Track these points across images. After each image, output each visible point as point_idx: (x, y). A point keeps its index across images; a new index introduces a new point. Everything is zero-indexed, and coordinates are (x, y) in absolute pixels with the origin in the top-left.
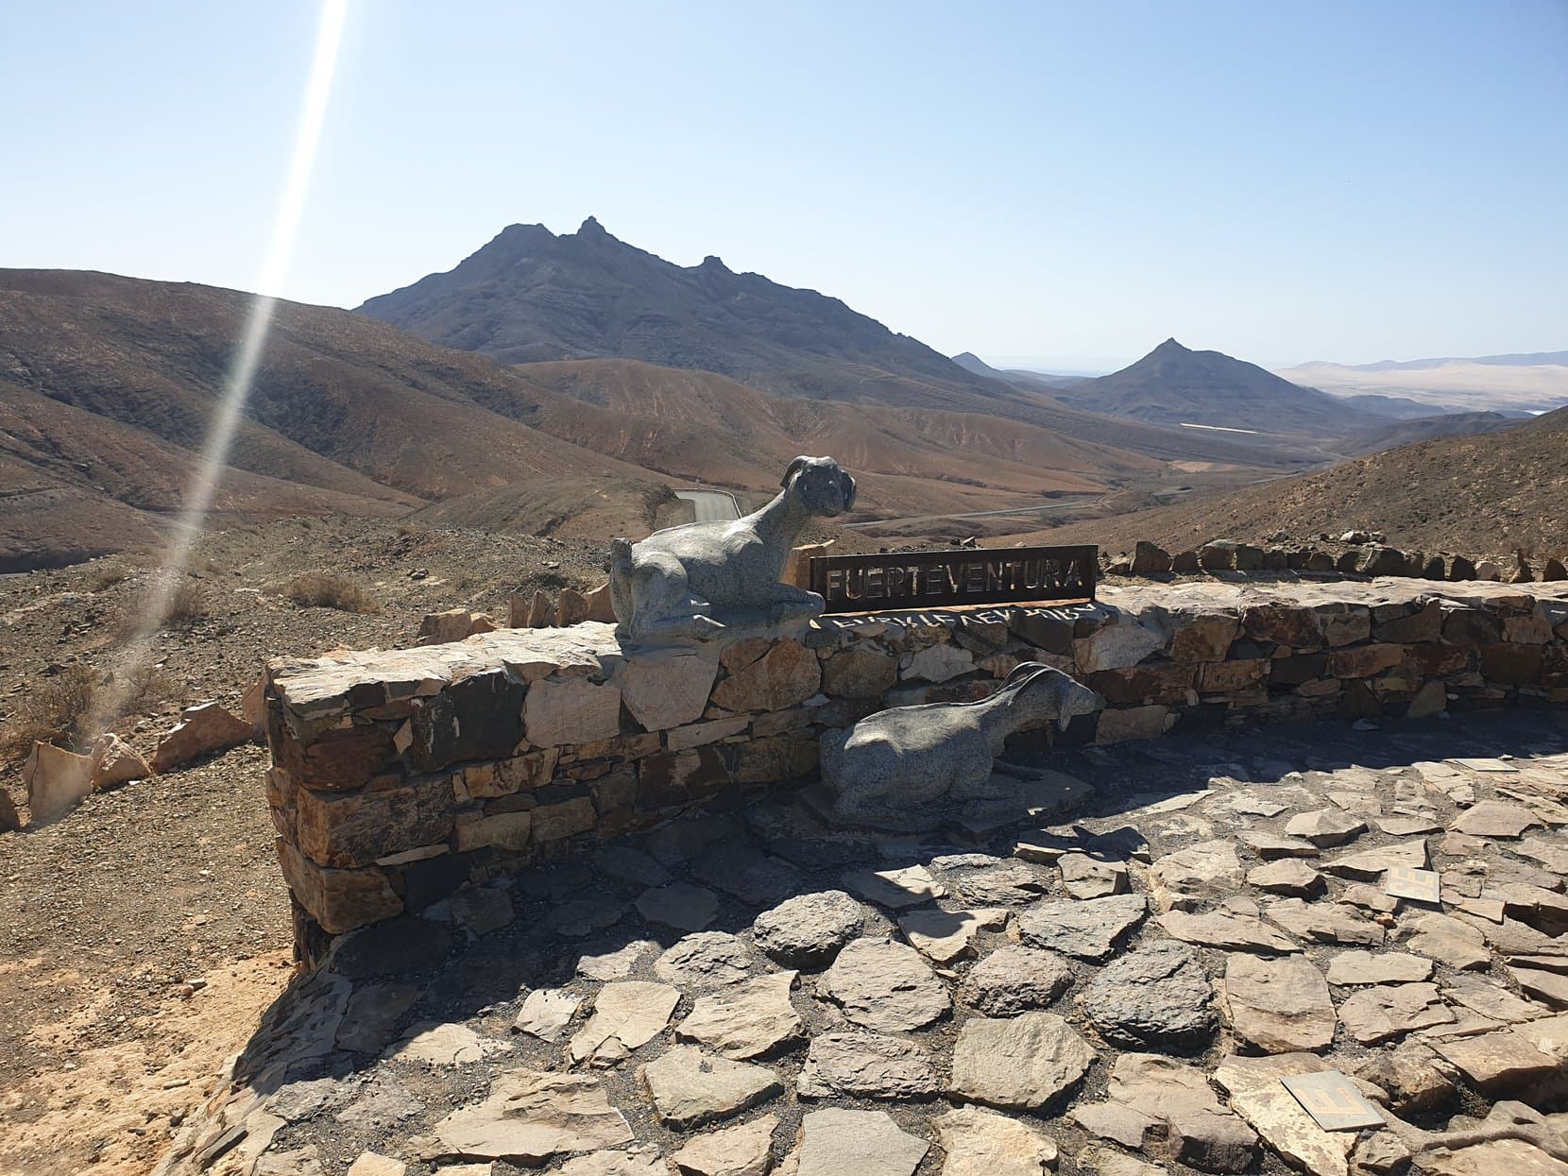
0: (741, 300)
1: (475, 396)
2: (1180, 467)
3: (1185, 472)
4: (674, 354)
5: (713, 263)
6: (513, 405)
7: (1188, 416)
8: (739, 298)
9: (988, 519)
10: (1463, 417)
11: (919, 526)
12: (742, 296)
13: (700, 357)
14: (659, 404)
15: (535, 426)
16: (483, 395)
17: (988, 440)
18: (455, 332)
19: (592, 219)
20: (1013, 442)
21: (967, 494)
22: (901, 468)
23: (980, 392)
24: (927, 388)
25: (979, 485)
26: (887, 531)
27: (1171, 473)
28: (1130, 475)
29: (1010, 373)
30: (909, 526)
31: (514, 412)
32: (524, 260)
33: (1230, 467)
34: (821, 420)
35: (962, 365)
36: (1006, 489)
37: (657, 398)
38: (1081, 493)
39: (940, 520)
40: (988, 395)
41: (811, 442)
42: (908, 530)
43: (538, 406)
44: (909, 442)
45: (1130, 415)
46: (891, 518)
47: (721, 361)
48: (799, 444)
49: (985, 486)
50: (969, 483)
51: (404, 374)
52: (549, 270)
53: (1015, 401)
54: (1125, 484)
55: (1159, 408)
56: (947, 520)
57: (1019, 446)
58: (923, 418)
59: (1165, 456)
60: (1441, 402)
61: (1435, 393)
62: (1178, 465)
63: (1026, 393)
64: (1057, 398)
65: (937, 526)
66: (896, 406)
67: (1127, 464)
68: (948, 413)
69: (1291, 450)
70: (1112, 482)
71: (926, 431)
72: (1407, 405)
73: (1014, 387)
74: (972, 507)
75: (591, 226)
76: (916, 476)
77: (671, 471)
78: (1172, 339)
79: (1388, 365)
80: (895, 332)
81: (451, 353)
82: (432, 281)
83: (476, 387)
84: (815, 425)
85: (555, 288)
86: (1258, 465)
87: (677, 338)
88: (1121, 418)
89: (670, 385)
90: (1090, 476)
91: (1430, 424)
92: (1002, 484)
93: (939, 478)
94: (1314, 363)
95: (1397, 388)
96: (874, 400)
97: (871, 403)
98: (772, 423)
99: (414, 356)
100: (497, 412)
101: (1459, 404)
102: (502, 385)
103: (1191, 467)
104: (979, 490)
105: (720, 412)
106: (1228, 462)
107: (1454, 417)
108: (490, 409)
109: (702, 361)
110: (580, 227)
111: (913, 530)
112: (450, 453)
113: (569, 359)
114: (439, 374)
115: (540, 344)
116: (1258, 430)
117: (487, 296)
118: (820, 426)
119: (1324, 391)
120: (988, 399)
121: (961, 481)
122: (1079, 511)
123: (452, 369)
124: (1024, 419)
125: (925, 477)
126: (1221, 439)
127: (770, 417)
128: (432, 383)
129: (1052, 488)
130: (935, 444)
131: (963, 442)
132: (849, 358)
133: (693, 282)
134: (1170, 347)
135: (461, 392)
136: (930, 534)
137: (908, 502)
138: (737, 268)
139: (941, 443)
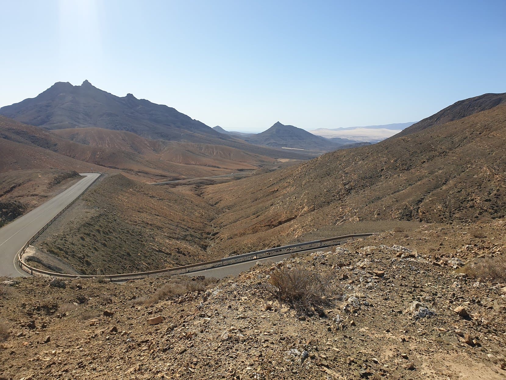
0: (140, 108)
1: (32, 141)
2: (280, 160)
3: (282, 162)
4: (116, 126)
5: (130, 96)
6: (47, 144)
7: (284, 145)
8: (139, 107)
9: (217, 178)
10: (360, 144)
11: (193, 181)
12: (141, 106)
13: (125, 126)
14: (108, 142)
15: (56, 151)
16: (35, 140)
17: (222, 153)
18: (35, 119)
19: (87, 81)
20: (230, 154)
21: (213, 170)
22: (193, 163)
23: (221, 138)
24: (203, 137)
25: (218, 167)
26: (182, 183)
27: (278, 162)
28: (265, 163)
29: (231, 132)
30: (189, 182)
31: (47, 146)
32: (61, 94)
33: (295, 160)
34: (166, 147)
35: (216, 130)
36: (226, 169)
37: (107, 140)
38: (249, 169)
39: (200, 179)
40: (223, 139)
41: (163, 154)
42: (189, 183)
43: (57, 144)
44: (196, 154)
45: (267, 145)
46: (184, 179)
47: (133, 128)
48: (158, 155)
49: (220, 168)
50: (215, 167)
51: (2, 133)
52: (71, 97)
53: (232, 141)
54: (263, 166)
55: (276, 143)
56: (203, 179)
57: (232, 155)
58: (202, 146)
59: (275, 157)
60: (356, 139)
61: (354, 137)
62: (279, 160)
63: (234, 138)
64: (245, 140)
65: (199, 181)
66: (193, 142)
67: (264, 160)
68: (209, 145)
69: (313, 154)
70: (260, 166)
71: (202, 151)
72: (346, 140)
73: (232, 137)
74: (214, 175)
75: (86, 83)
76: (198, 165)
77: (106, 165)
78: (278, 122)
79: (341, 129)
80: (193, 119)
81: (23, 126)
82: (27, 101)
83: (33, 138)
84: (164, 149)
85: (72, 104)
86: (303, 159)
87: (117, 120)
88: (264, 146)
89: (112, 136)
90: (253, 164)
91: (351, 146)
92: (225, 167)
93: (206, 166)
94: (321, 129)
95: (343, 135)
96: (186, 140)
97: (185, 142)
98: (149, 148)
99: (7, 127)
100: (41, 146)
101: (360, 140)
102: (43, 137)
103: (284, 160)
104: (217, 169)
105: (130, 145)
106: (295, 159)
107: (358, 143)
108: (38, 145)
109: (126, 128)
110: (82, 83)
111: (191, 182)
112: (16, 161)
113: (77, 128)
114: (18, 133)
115: (67, 123)
116: (304, 149)
117: (47, 106)
118: (166, 149)
119: (323, 137)
120: (223, 140)
121: (213, 166)
122: (246, 175)
123: (23, 131)
124: (234, 147)
125: (201, 165)
126: (293, 152)
127: (148, 146)
128: (14, 136)
129: (241, 167)
130: (205, 155)
131: (214, 154)
132: (178, 127)
133: (123, 102)
134: (278, 124)
135: (27, 139)
136: (196, 184)
137: (192, 174)
138: (139, 98)
139: (206, 154)
